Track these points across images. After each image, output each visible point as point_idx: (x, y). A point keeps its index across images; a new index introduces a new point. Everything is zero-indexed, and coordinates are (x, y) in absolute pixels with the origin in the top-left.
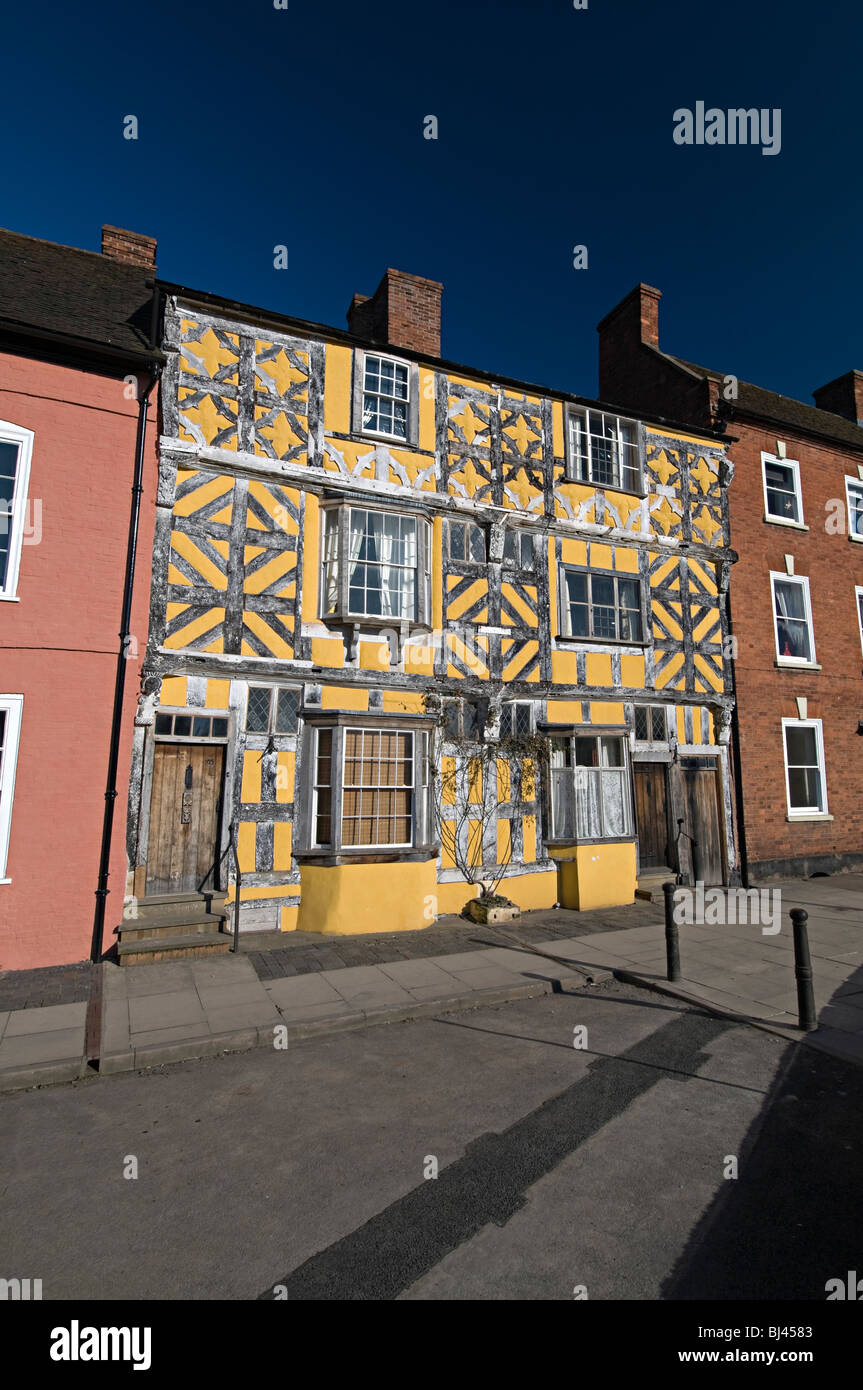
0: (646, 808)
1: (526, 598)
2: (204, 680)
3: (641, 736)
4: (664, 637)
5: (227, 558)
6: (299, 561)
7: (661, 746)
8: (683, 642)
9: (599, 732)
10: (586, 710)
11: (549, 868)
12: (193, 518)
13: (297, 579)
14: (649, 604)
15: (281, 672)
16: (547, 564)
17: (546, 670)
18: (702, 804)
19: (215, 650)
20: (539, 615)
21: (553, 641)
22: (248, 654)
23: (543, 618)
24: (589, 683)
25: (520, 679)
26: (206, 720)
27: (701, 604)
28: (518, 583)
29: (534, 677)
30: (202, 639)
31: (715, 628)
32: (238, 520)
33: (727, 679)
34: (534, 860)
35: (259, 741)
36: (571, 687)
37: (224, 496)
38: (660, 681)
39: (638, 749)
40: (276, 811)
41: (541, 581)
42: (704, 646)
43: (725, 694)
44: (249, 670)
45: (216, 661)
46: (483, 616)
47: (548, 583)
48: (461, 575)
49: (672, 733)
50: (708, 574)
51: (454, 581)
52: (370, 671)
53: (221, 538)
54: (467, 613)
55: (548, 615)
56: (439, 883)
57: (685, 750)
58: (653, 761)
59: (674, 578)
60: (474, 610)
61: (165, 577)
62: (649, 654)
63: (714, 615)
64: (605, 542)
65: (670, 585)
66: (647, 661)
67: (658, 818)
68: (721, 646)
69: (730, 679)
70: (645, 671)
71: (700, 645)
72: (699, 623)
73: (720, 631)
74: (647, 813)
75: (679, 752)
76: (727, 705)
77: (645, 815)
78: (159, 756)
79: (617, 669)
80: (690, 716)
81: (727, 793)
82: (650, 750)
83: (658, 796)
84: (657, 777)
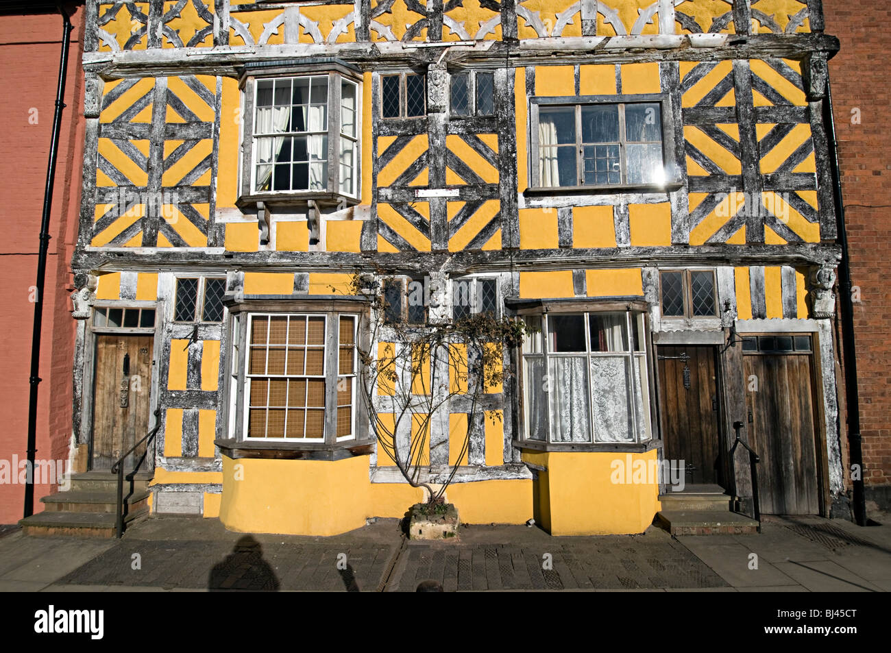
0: (683, 406)
1: (481, 149)
2: (135, 274)
3: (672, 307)
4: (706, 173)
5: (148, 155)
6: (215, 148)
7: (709, 324)
8: (742, 176)
9: (584, 307)
10: (579, 281)
11: (522, 475)
12: (117, 123)
13: (212, 165)
14: (679, 132)
15: (196, 261)
16: (513, 103)
17: (510, 234)
18: (783, 399)
19: (134, 245)
20: (500, 168)
21: (521, 197)
22: (164, 245)
23: (506, 171)
24: (576, 245)
25: (474, 248)
26: (135, 312)
27: (775, 121)
28: (470, 133)
29: (494, 243)
30: (123, 235)
31: (803, 151)
32: (158, 117)
33: (827, 222)
34: (501, 464)
35: (185, 329)
36: (546, 253)
37: (144, 97)
38: (698, 236)
39: (665, 328)
40: (201, 399)
41: (504, 128)
42: (783, 178)
43: (824, 244)
44: (165, 262)
45: (133, 255)
46: (423, 178)
47: (513, 126)
48: (393, 134)
49: (727, 304)
50: (788, 77)
51: (385, 142)
52: (286, 253)
53: (142, 138)
54: (402, 177)
55: (514, 166)
56: (372, 483)
57: (749, 326)
58: (689, 343)
59: (725, 91)
60: (410, 173)
61: (94, 181)
62: (680, 199)
63: (800, 134)
64: (603, 60)
65: (718, 101)
66: (675, 209)
67: (703, 419)
68: (816, 176)
69: (833, 222)
70: (673, 222)
71: (772, 177)
72: (771, 147)
73: (812, 155)
74: (683, 413)
75: (738, 330)
76: (827, 261)
77: (679, 415)
78: (101, 346)
79: (623, 224)
80: (760, 279)
81: (831, 385)
82: (688, 328)
83: (703, 389)
84: (700, 364)
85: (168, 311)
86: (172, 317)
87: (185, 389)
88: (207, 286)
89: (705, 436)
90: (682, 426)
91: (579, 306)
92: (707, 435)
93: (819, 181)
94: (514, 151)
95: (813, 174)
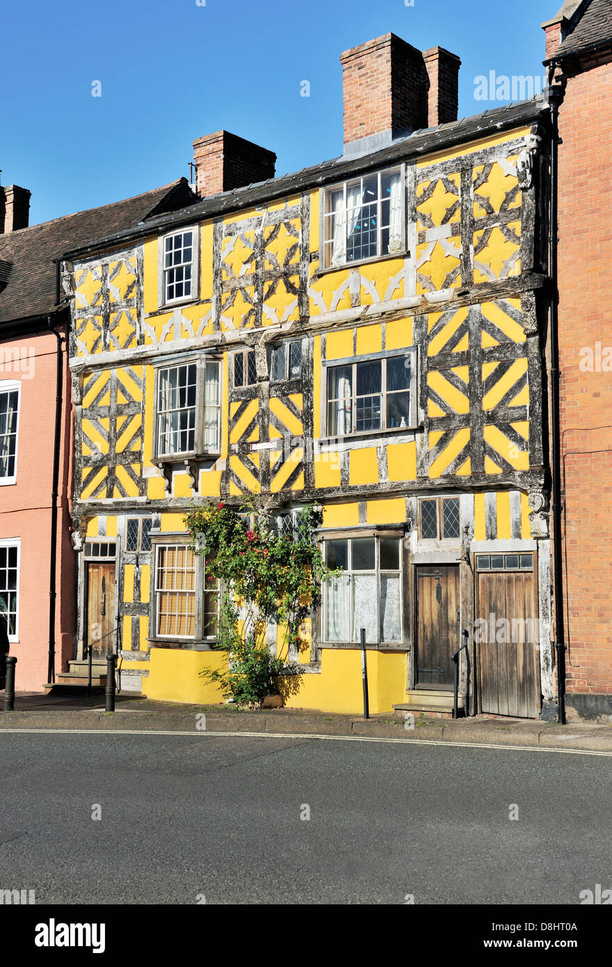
1: (291, 406)
2: (106, 517)
3: (429, 531)
4: (443, 414)
5: (108, 430)
6: (143, 421)
7: (453, 544)
8: (470, 414)
10: (361, 511)
12: (92, 407)
13: (141, 434)
14: (424, 378)
15: (133, 508)
16: (312, 367)
17: (308, 479)
19: (102, 498)
20: (303, 422)
21: (315, 445)
22: (117, 497)
23: (307, 424)
25: (286, 489)
26: (104, 546)
28: (284, 395)
29: (299, 485)
30: (96, 491)
31: (520, 384)
32: (113, 400)
33: (534, 450)
34: (308, 662)
35: (130, 556)
36: (330, 490)
37: (105, 386)
38: (437, 470)
39: (420, 550)
40: (140, 608)
41: (304, 386)
42: (501, 413)
43: (531, 472)
44: (118, 509)
45: (101, 504)
46: (255, 435)
47: (312, 386)
48: (240, 400)
49: (467, 527)
50: (512, 315)
51: (236, 406)
53: (105, 417)
54: (244, 434)
55: (312, 420)
57: (480, 545)
58: (438, 562)
59: (461, 336)
60: (248, 432)
61: (81, 452)
62: (422, 439)
63: (520, 367)
64: (370, 323)
65: (454, 347)
66: (419, 448)
67: (450, 628)
68: (527, 408)
69: (540, 450)
70: (417, 459)
71: (493, 412)
72: (493, 384)
73: (526, 388)
74: (435, 623)
75: (472, 550)
76: (530, 486)
77: (432, 625)
78: (90, 570)
79: (383, 463)
80: (492, 503)
81: (546, 600)
82: (437, 550)
83: (451, 602)
84: (449, 581)
85: (122, 544)
86: (125, 549)
87: (132, 601)
88: (143, 524)
89: (451, 643)
90: (434, 634)
91: (342, 534)
92: (452, 642)
93: (530, 412)
94: (312, 408)
95: (525, 406)
